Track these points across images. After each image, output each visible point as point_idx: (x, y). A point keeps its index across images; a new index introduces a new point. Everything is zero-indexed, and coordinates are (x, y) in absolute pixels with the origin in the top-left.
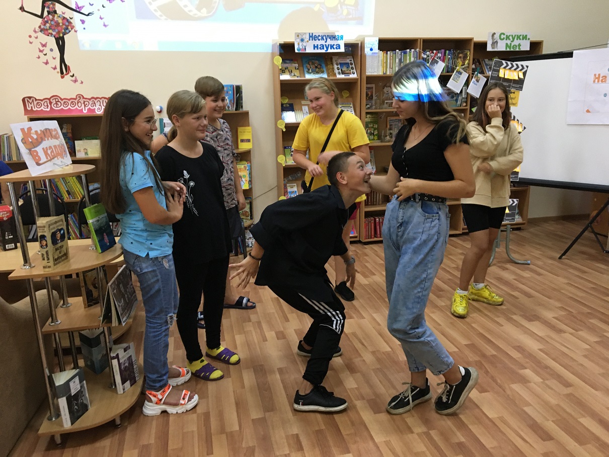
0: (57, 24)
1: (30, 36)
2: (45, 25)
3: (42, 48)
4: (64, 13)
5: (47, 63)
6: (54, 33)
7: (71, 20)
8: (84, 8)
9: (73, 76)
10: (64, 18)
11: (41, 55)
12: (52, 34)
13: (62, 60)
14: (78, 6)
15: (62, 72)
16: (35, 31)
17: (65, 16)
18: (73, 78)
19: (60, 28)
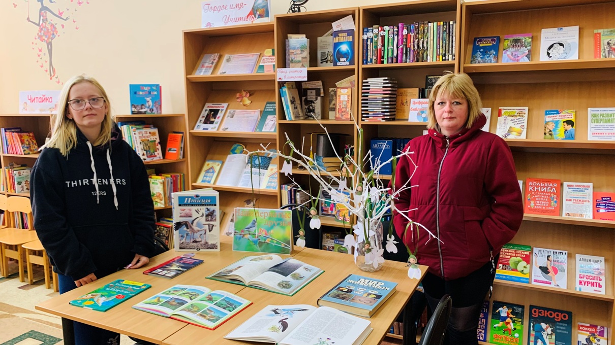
0: (48, 29)
1: (33, 43)
2: (41, 32)
3: (39, 53)
4: (52, 20)
5: (42, 66)
6: (46, 39)
7: (56, 26)
8: (64, 13)
9: (57, 78)
10: (52, 25)
11: (39, 58)
12: (44, 39)
13: (51, 64)
14: (59, 12)
15: (51, 76)
16: (35, 38)
17: (52, 22)
18: (57, 80)
19: (49, 34)
